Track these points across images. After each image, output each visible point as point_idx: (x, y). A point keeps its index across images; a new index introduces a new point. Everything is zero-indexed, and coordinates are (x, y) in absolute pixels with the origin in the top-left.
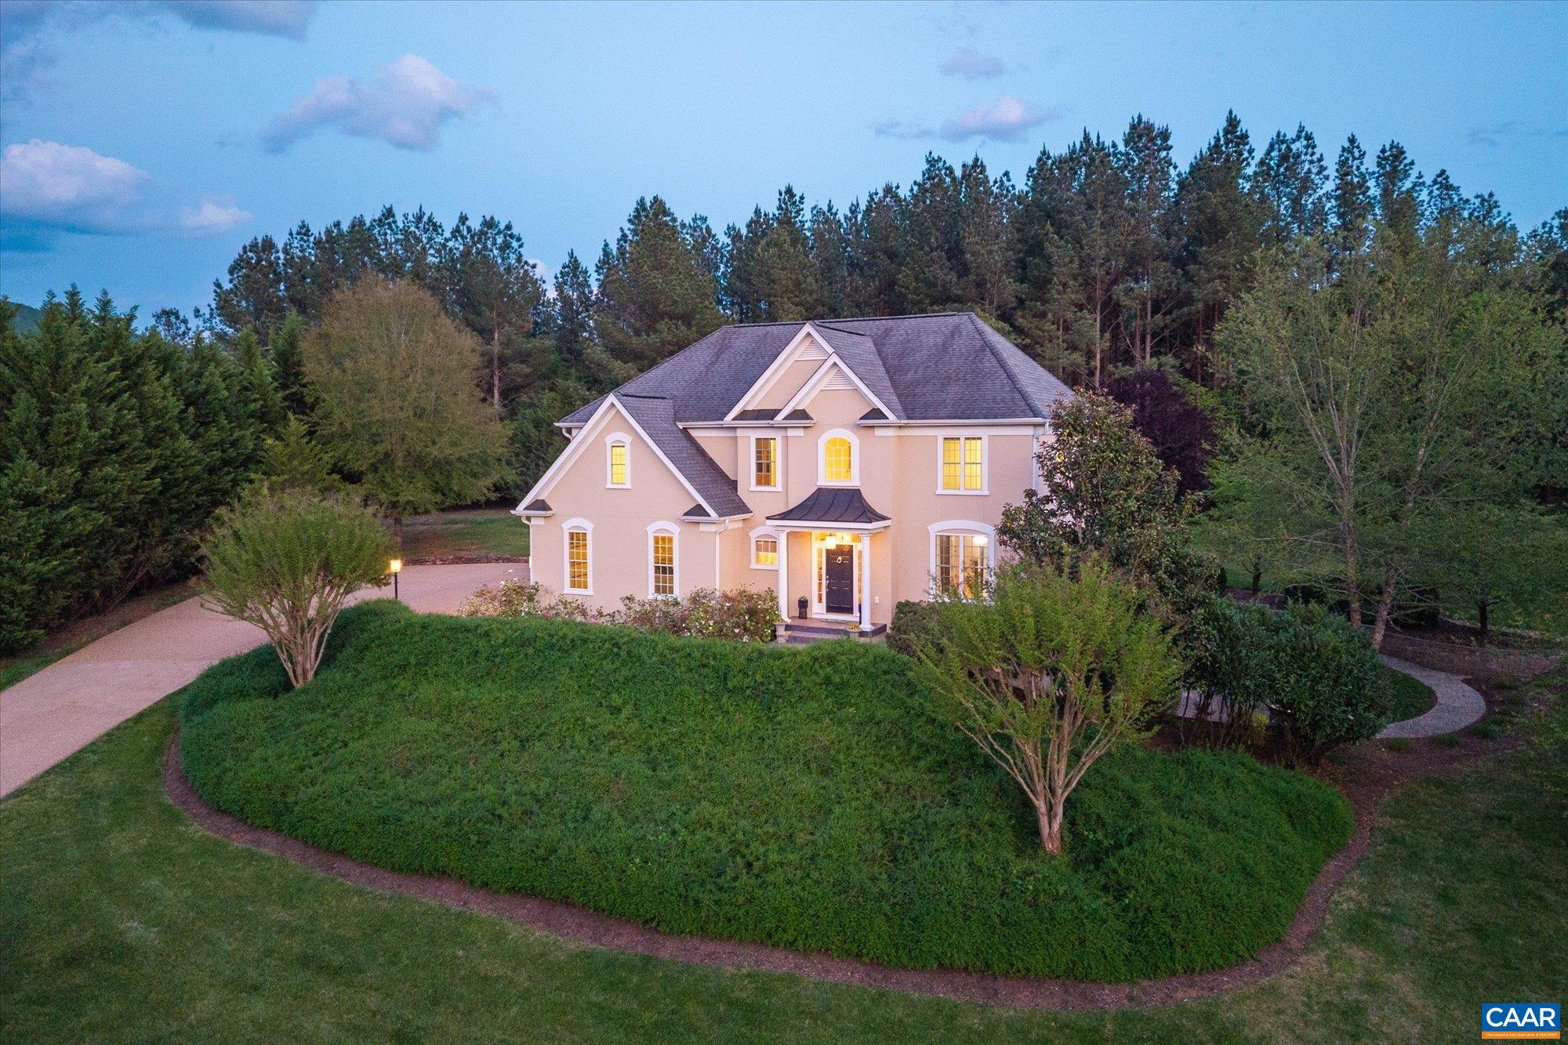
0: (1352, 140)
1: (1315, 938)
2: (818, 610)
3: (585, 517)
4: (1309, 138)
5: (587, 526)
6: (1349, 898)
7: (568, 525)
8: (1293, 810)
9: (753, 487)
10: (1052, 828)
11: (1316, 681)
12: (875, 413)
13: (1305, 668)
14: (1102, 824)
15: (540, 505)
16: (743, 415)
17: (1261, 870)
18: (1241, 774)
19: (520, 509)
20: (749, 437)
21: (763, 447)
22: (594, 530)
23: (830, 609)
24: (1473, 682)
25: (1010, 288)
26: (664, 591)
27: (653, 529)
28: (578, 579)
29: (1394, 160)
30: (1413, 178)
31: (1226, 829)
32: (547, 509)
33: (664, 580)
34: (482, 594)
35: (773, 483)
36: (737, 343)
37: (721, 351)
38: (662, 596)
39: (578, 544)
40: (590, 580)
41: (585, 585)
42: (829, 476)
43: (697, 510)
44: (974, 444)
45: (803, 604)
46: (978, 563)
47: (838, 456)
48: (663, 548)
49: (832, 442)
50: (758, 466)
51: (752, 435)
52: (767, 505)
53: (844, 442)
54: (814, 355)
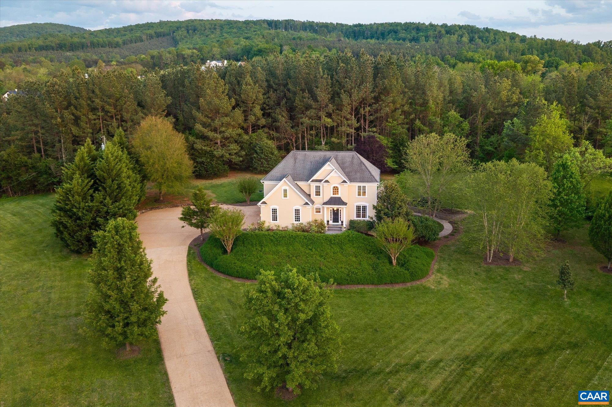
1: (433, 273)
2: (331, 222)
3: (276, 205)
5: (277, 207)
6: (436, 267)
7: (272, 207)
8: (427, 254)
9: (315, 196)
10: (394, 262)
11: (429, 232)
12: (345, 182)
13: (427, 229)
14: (401, 260)
15: (264, 203)
16: (312, 181)
17: (425, 264)
18: (418, 249)
19: (259, 204)
20: (314, 185)
21: (318, 188)
22: (279, 208)
23: (333, 222)
24: (450, 222)
26: (297, 221)
27: (295, 207)
28: (275, 218)
31: (419, 259)
32: (266, 204)
33: (298, 219)
34: (253, 225)
35: (320, 195)
36: (299, 157)
37: (295, 159)
38: (298, 222)
39: (274, 211)
40: (278, 219)
41: (277, 220)
42: (334, 194)
43: (307, 204)
44: (364, 187)
45: (328, 222)
46: (364, 211)
47: (336, 189)
48: (297, 212)
49: (334, 187)
50: (316, 192)
51: (315, 185)
52: (318, 200)
53: (337, 187)
54: (329, 168)
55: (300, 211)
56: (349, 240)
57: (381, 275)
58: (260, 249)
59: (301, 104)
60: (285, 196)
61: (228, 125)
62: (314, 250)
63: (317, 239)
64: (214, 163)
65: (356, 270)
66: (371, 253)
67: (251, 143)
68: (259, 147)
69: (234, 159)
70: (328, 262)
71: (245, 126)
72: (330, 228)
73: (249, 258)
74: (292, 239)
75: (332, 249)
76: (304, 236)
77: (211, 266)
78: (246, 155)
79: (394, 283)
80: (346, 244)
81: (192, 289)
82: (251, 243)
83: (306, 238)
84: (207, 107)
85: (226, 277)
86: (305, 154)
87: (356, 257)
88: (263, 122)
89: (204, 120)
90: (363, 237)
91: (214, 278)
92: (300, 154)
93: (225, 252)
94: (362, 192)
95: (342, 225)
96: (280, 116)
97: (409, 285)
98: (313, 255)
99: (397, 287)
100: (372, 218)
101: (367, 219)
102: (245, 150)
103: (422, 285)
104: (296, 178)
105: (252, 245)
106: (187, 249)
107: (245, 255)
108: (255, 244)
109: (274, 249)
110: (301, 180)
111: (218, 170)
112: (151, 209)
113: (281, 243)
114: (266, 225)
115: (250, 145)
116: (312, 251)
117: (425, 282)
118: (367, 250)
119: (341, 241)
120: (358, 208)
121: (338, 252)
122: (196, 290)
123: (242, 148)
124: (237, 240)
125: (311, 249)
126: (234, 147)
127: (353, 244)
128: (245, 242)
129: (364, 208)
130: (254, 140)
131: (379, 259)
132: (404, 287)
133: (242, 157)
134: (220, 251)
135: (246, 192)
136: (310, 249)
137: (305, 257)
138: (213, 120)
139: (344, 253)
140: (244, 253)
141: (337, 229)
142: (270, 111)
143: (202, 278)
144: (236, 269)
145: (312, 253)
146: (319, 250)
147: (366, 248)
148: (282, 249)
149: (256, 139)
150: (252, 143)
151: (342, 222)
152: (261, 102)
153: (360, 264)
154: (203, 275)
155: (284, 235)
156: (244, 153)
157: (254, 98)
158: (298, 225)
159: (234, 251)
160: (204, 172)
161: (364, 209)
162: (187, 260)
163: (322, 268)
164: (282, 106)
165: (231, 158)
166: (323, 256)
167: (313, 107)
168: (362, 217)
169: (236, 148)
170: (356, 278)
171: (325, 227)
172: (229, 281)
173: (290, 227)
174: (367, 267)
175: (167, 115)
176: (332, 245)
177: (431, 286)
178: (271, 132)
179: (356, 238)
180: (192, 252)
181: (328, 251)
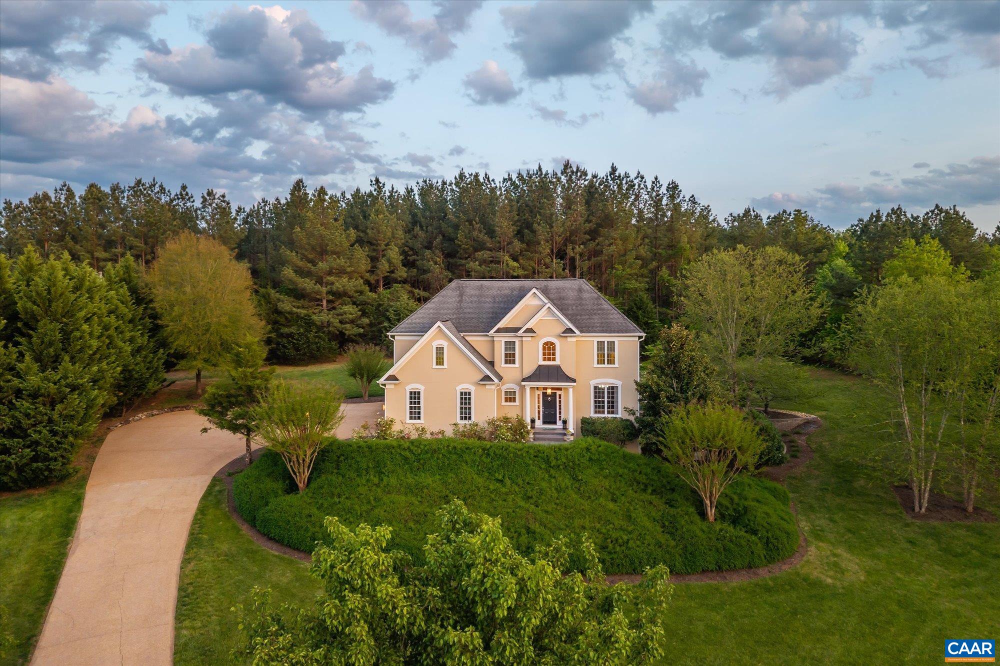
0: (656, 178)
1: (808, 542)
2: (539, 424)
3: (419, 383)
4: (642, 177)
5: (421, 388)
7: (409, 388)
9: (503, 365)
10: (711, 513)
12: (569, 331)
15: (393, 378)
16: (499, 331)
19: (382, 380)
20: (501, 340)
21: (510, 346)
22: (425, 390)
23: (544, 423)
25: (518, 245)
26: (466, 418)
27: (461, 388)
28: (415, 413)
29: (673, 188)
30: (681, 198)
32: (397, 380)
33: (466, 414)
34: (365, 428)
35: (514, 363)
36: (468, 290)
37: (461, 294)
38: (466, 422)
39: (415, 397)
40: (422, 415)
41: (419, 418)
42: (544, 359)
43: (487, 378)
44: (611, 345)
45: (533, 421)
46: (613, 398)
47: (549, 350)
48: (466, 398)
49: (546, 343)
50: (506, 355)
51: (503, 340)
52: (511, 373)
53: (552, 343)
54: (536, 302)
55: (472, 396)
56: (590, 459)
57: (690, 549)
58: (376, 480)
59: (467, 242)
60: (440, 361)
61: (341, 272)
62: (508, 482)
63: (515, 455)
64: (311, 335)
65: (621, 533)
66: (650, 491)
67: (380, 305)
68: (394, 311)
69: (350, 330)
70: (547, 512)
71: (372, 279)
72: (537, 436)
73: (348, 503)
74: (454, 457)
75: (553, 480)
76: (484, 450)
77: (252, 522)
78: (371, 325)
79: (727, 570)
80: (584, 468)
81: (181, 589)
82: (354, 466)
83: (488, 455)
84: (305, 241)
85: (285, 553)
86: (482, 285)
87: (614, 500)
88: (402, 273)
89: (300, 264)
90: (621, 453)
91: (251, 554)
92: (471, 286)
93: (292, 488)
94: (606, 355)
95: (565, 428)
96: (431, 263)
97: (764, 575)
98: (507, 494)
99: (736, 581)
100: (632, 412)
101: (621, 414)
102: (368, 317)
103: (798, 574)
104: (462, 326)
105: (358, 471)
106: (208, 483)
107: (339, 496)
108: (366, 470)
109: (410, 480)
110: (475, 329)
111: (318, 349)
112: (172, 410)
113: (427, 466)
114: (396, 428)
115: (377, 309)
116: (504, 486)
117: (802, 567)
118: (638, 483)
119: (573, 462)
120: (598, 391)
121: (567, 488)
122: (191, 589)
123: (364, 314)
124: (323, 461)
125: (501, 481)
126: (350, 310)
127: (602, 469)
128: (342, 465)
129: (613, 390)
130: (386, 299)
131: (672, 506)
132: (754, 580)
133: (363, 328)
134: (279, 486)
135: (362, 378)
136: (498, 480)
137: (487, 499)
138: (314, 264)
139: (582, 489)
140: (336, 492)
141: (555, 437)
142: (415, 257)
143: (218, 556)
144: (312, 530)
145: (504, 490)
146: (520, 481)
147: (635, 479)
148: (430, 481)
149: (388, 298)
150: (382, 305)
151: (565, 422)
152: (400, 242)
153: (629, 518)
154: (224, 547)
155: (434, 447)
156: (366, 321)
157: (389, 234)
158: (468, 427)
159: (313, 485)
160: (292, 352)
161: (613, 393)
162: (198, 509)
163: (532, 526)
164: (436, 248)
165: (343, 329)
166: (531, 498)
167: (489, 245)
168: (608, 413)
169: (353, 312)
170: (626, 556)
171: (528, 433)
172: (291, 562)
173: (449, 433)
174: (648, 524)
175: (240, 257)
176: (552, 472)
177: (823, 577)
178: (416, 291)
179: (606, 455)
180: (217, 488)
181: (544, 485)
